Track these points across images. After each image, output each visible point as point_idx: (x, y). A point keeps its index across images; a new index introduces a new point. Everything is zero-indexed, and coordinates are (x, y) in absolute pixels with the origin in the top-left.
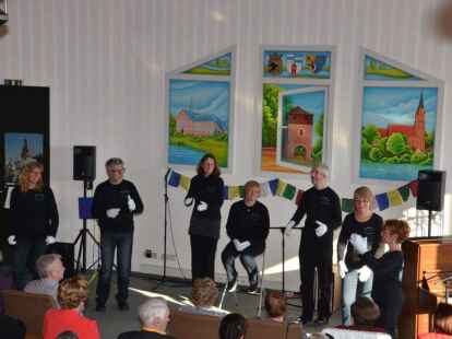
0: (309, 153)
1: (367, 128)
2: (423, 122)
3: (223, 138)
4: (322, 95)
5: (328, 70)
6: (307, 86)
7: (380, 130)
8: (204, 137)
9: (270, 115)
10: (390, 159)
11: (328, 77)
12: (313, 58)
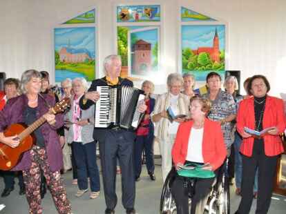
0: (149, 68)
1: (185, 51)
2: (218, 45)
3: (91, 63)
4: (156, 31)
5: (159, 16)
6: (148, 26)
7: (193, 51)
8: (78, 63)
10: (200, 68)
11: (159, 21)
12: (149, 9)
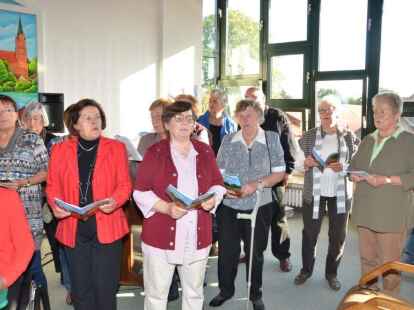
2: (24, 48)
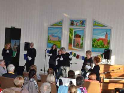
0: (80, 45)
1: (94, 39)
2: (107, 38)
4: (83, 31)
5: (85, 24)
6: (79, 28)
7: (97, 40)
8: (55, 41)
9: (71, 36)
10: (99, 47)
12: (81, 22)
